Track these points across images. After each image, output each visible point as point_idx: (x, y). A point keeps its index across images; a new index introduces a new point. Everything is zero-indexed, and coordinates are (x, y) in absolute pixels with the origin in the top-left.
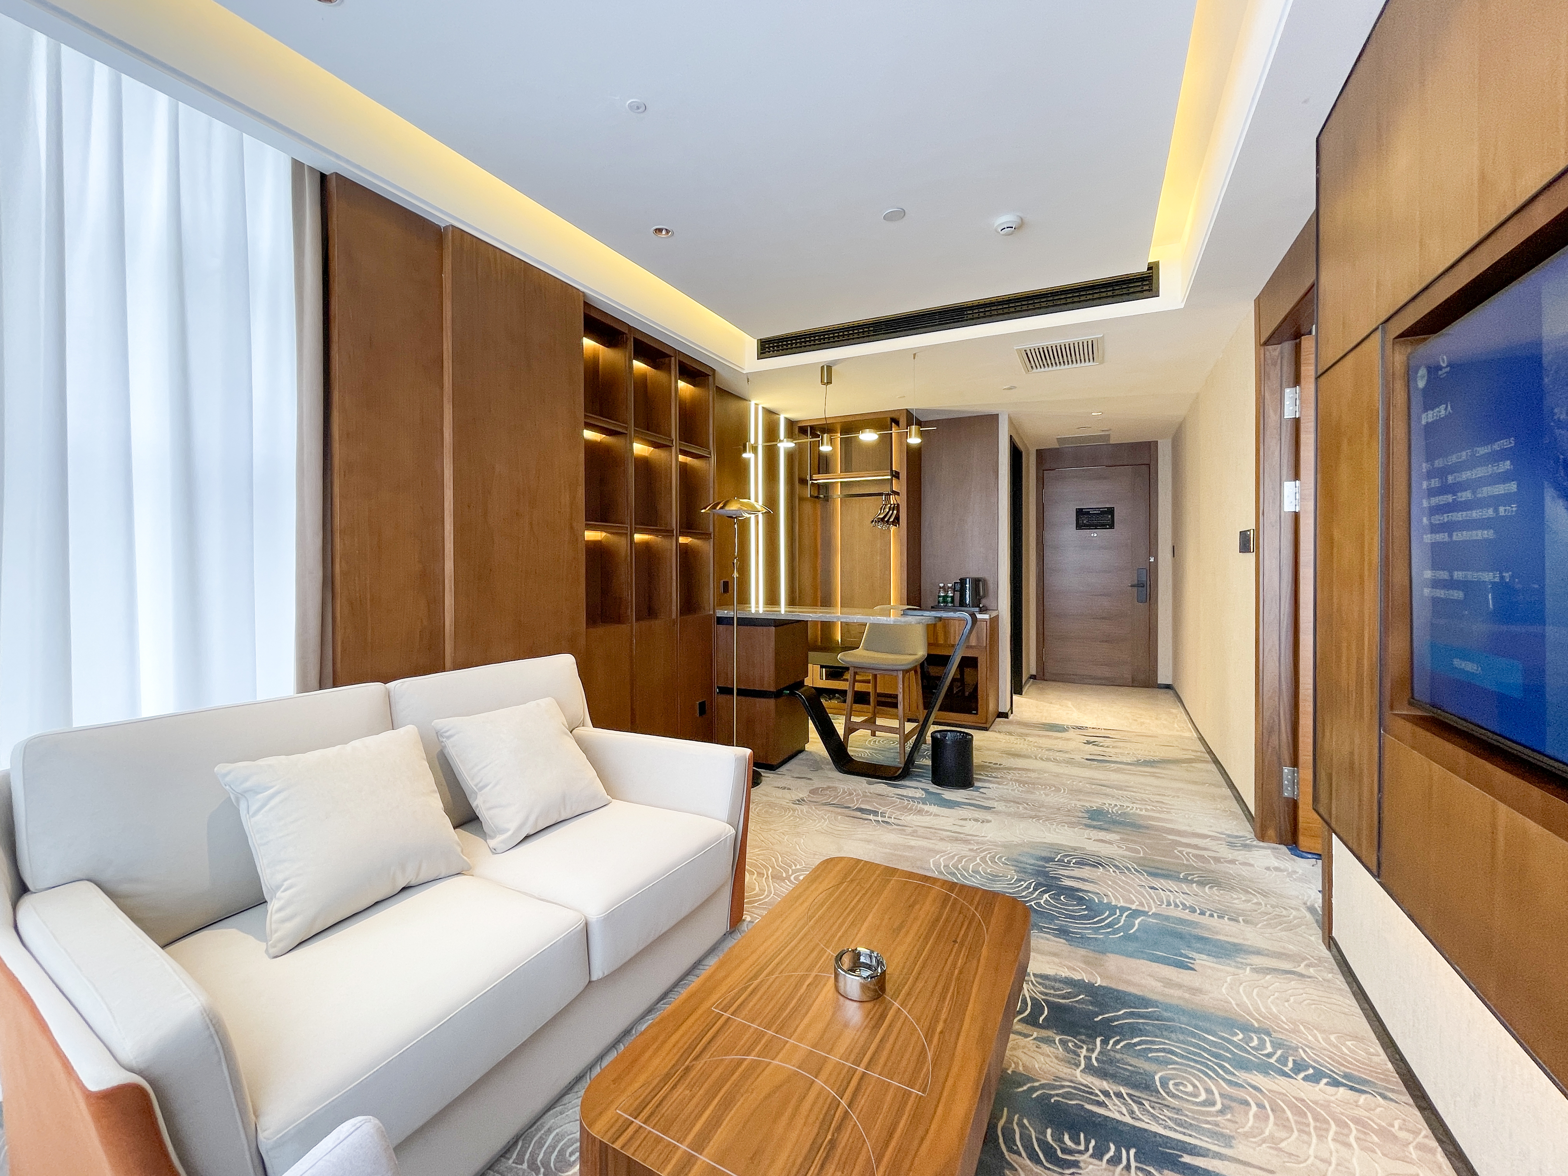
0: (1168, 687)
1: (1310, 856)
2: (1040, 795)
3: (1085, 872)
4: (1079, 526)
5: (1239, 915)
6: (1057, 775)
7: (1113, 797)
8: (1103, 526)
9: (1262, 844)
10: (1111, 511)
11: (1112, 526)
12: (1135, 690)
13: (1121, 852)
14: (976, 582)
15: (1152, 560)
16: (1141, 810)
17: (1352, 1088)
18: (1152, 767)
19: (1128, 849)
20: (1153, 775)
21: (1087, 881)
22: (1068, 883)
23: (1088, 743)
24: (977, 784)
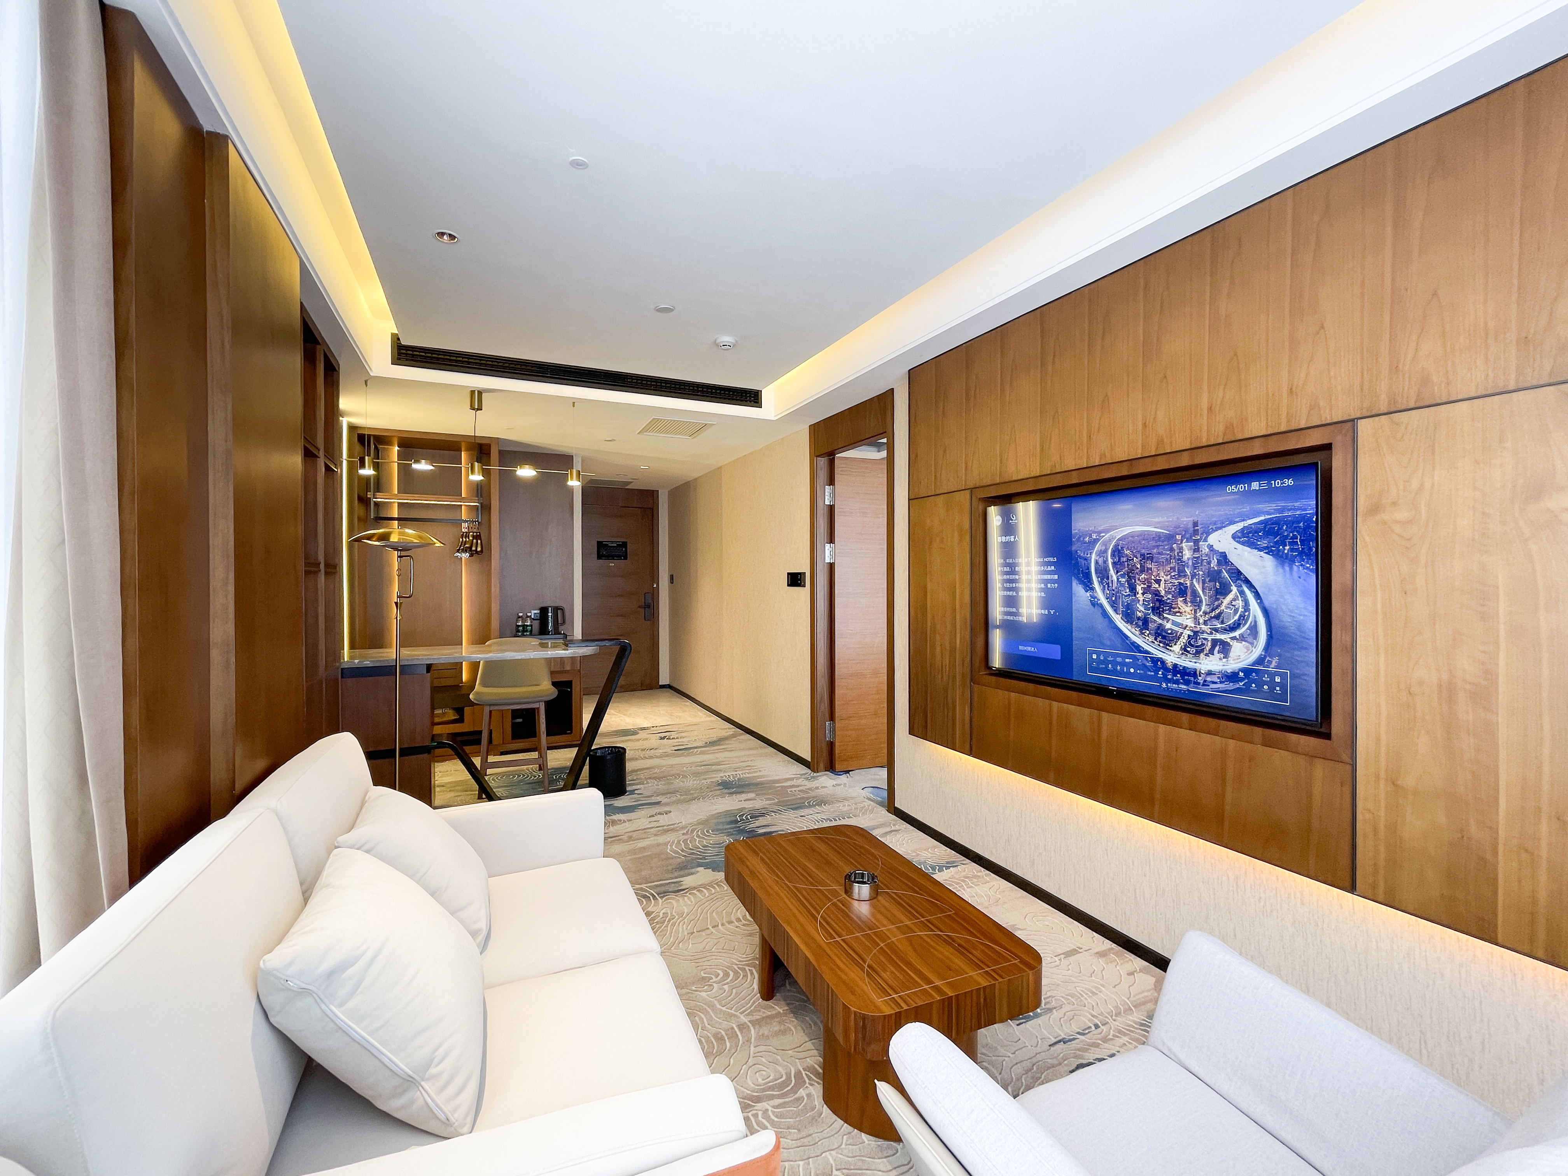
0: (669, 687)
1: (842, 773)
2: (678, 783)
3: (761, 821)
4: (600, 557)
5: (849, 814)
6: (672, 766)
7: (720, 770)
8: (619, 557)
9: (818, 774)
10: (624, 545)
11: (626, 558)
12: (646, 692)
13: (764, 802)
14: (556, 609)
15: (655, 586)
16: (745, 774)
17: (954, 866)
18: (719, 745)
19: (767, 799)
20: (726, 750)
21: (769, 826)
22: (761, 831)
23: (661, 738)
24: (628, 789)
